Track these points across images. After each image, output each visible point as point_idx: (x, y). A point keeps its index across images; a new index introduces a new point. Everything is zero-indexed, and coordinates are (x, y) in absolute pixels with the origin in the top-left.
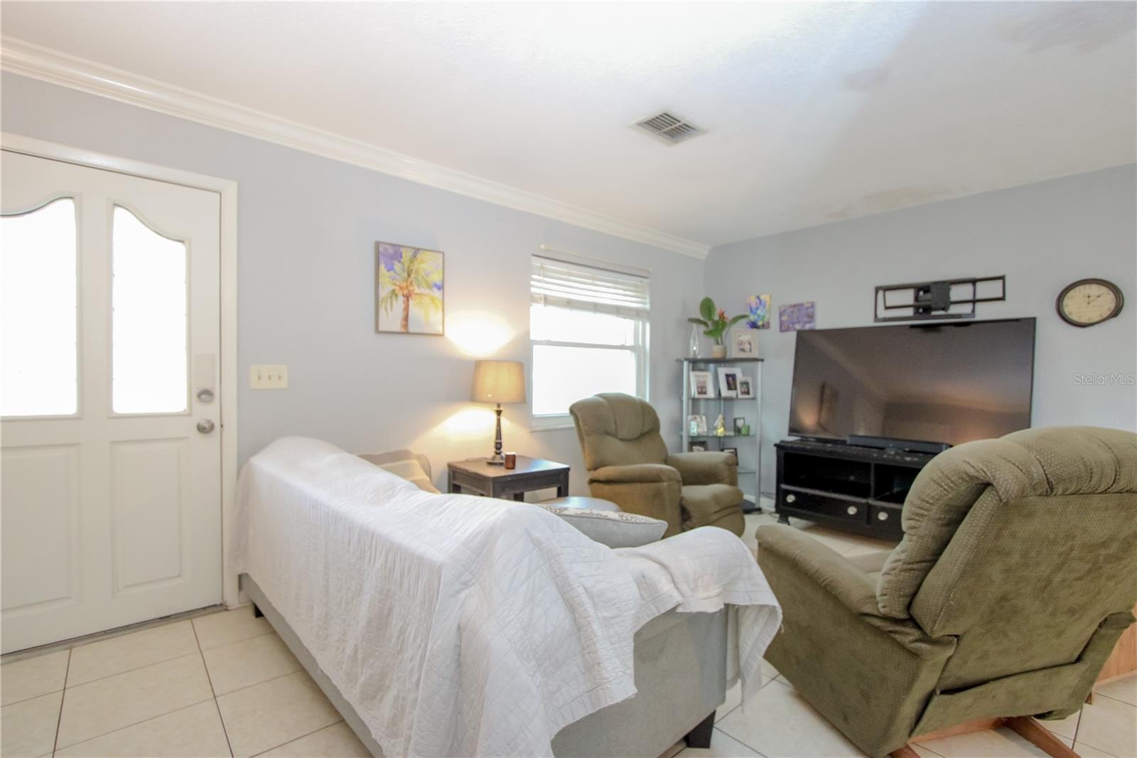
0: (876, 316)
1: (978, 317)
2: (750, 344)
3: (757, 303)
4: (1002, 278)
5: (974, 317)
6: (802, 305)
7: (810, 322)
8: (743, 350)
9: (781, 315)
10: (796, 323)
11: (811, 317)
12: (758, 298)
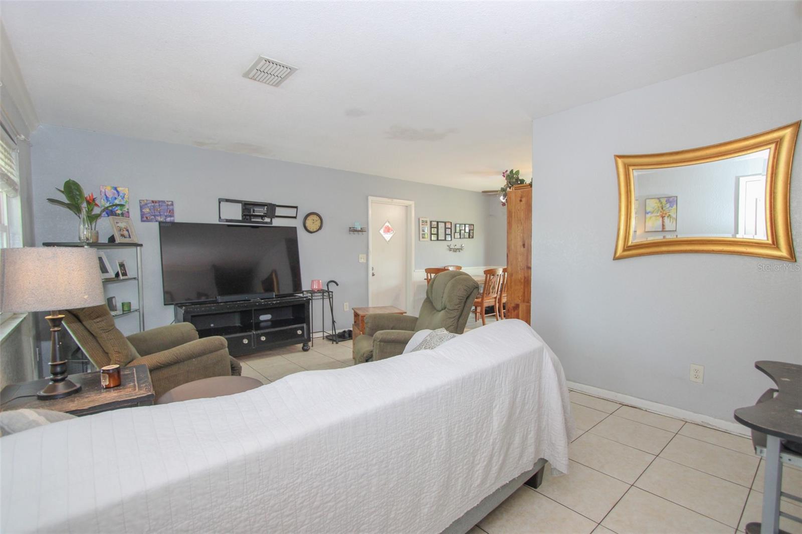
0: (220, 217)
1: (274, 225)
2: (128, 231)
3: (114, 194)
4: (296, 207)
5: (272, 224)
6: (163, 202)
7: (171, 216)
8: (123, 236)
9: (141, 208)
10: (157, 216)
11: (171, 213)
12: (115, 189)
